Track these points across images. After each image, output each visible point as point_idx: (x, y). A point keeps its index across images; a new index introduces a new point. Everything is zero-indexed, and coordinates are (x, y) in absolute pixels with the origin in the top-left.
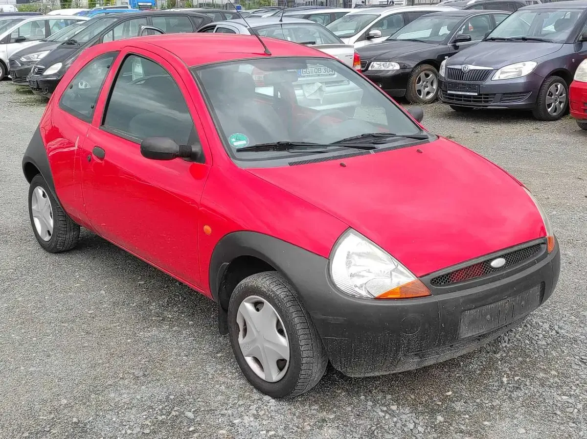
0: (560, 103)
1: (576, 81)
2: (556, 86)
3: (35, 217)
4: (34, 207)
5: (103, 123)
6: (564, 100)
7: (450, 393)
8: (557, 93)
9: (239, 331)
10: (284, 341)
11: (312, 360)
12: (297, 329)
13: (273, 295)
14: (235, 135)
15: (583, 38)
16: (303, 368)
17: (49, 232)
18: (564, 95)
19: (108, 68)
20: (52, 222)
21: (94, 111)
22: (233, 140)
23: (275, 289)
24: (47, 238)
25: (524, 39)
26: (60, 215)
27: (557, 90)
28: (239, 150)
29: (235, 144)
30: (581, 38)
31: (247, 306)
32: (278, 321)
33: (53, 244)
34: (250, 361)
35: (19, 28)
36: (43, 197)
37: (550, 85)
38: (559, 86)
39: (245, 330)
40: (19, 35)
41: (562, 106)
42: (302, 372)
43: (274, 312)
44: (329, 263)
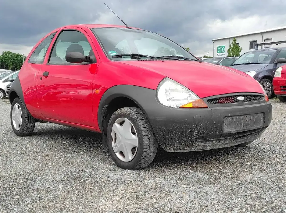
0: (269, 91)
1: (275, 77)
2: (267, 83)
3: (13, 120)
4: (13, 115)
5: (48, 62)
6: (271, 90)
7: (221, 168)
8: (267, 87)
9: (113, 140)
10: (135, 137)
11: (149, 144)
12: (142, 127)
13: (129, 114)
14: (111, 51)
15: (277, 62)
16: (144, 148)
17: (20, 125)
18: (270, 88)
19: (52, 39)
20: (21, 119)
21: (44, 58)
22: (110, 53)
23: (130, 111)
24: (18, 129)
25: (249, 63)
26: (26, 114)
27: (267, 85)
28: (113, 57)
29: (111, 54)
30: (276, 62)
31: (117, 125)
32: (132, 128)
33: (22, 130)
34: (118, 155)
35: (12, 75)
36: (18, 109)
37: (264, 82)
38: (268, 83)
39: (116, 139)
40: (12, 78)
41: (270, 93)
42: (144, 150)
43: (130, 122)
44: (157, 92)
